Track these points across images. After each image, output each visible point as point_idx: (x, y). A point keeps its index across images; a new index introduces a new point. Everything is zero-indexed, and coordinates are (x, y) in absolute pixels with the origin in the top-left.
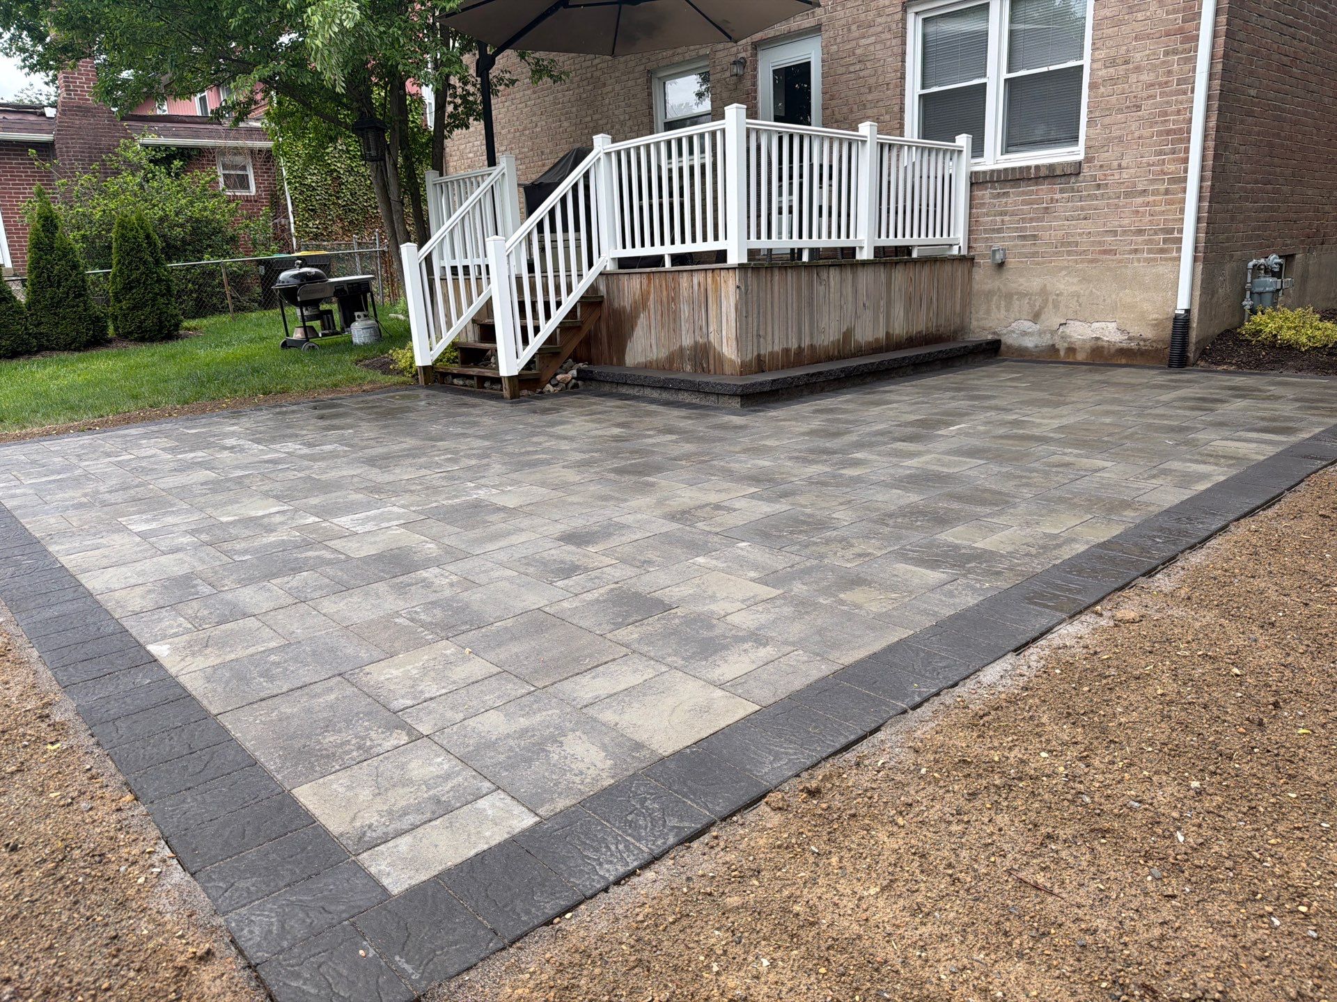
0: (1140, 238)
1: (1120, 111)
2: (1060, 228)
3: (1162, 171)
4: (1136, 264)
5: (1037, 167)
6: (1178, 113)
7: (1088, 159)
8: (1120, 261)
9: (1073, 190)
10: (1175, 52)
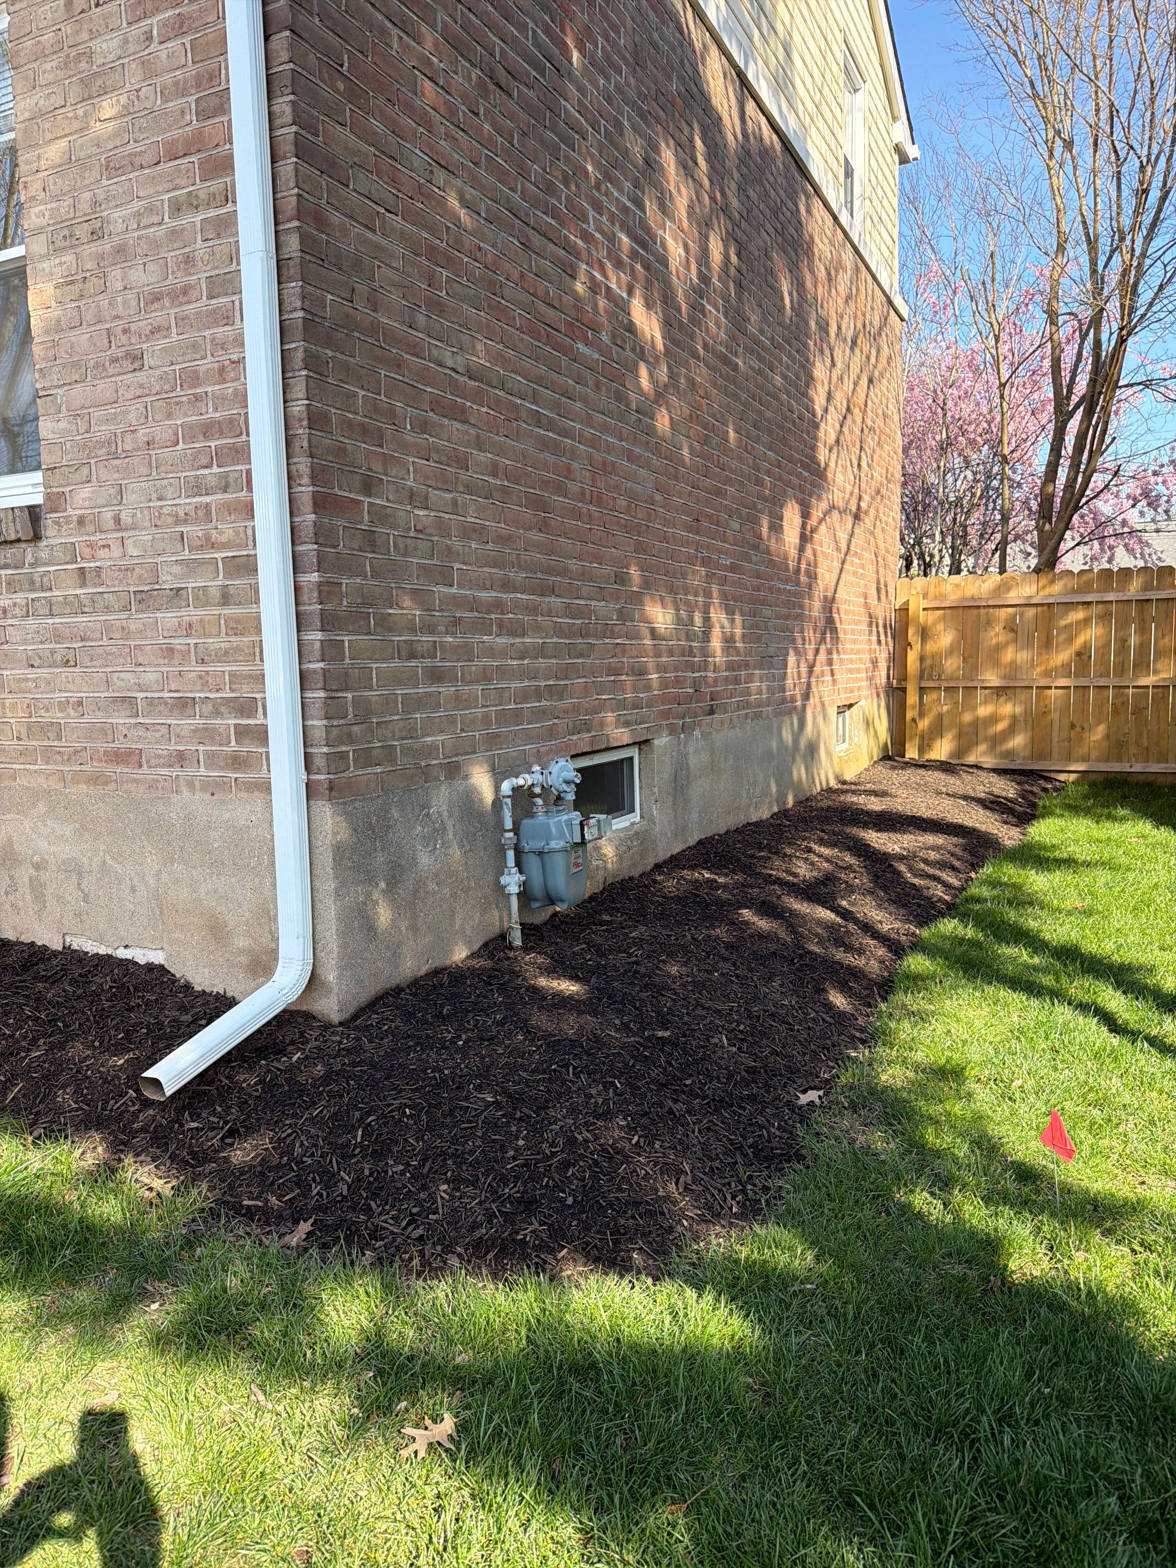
0: (186, 723)
3: (208, 538)
4: (186, 794)
7: (53, 503)
8: (152, 786)
9: (32, 586)
10: (193, 204)
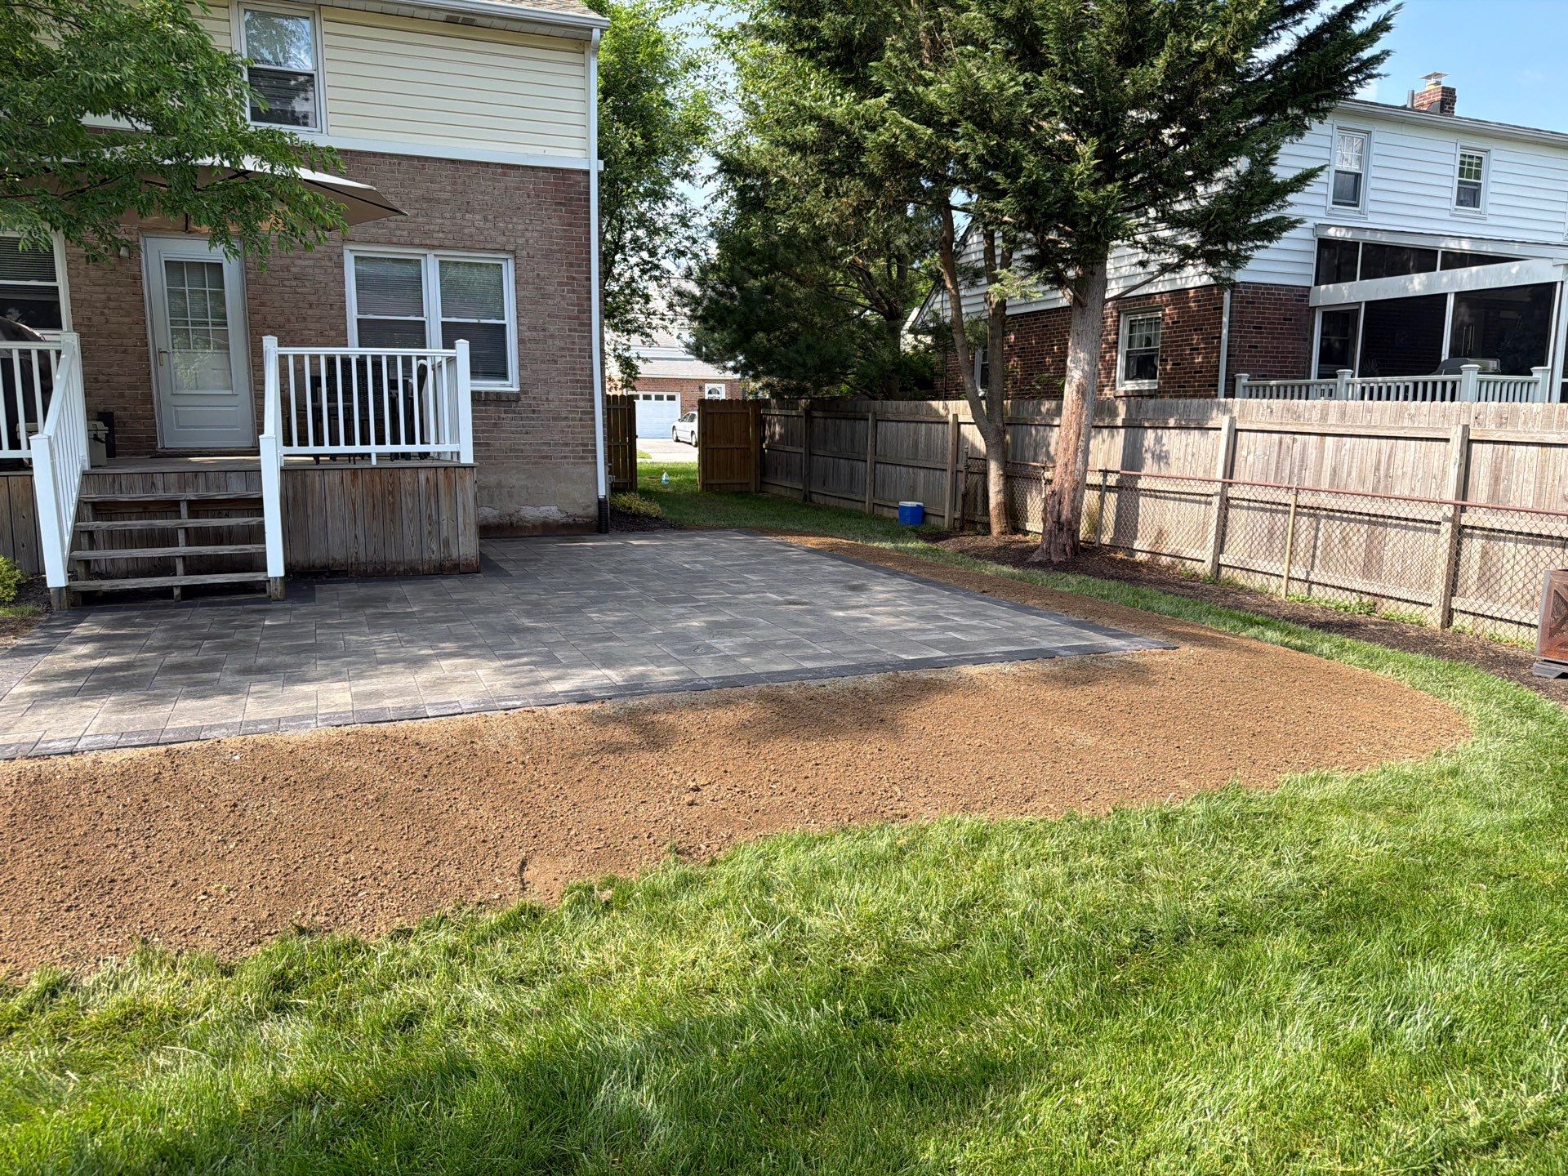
1: (543, 362)
2: (509, 439)
4: (566, 466)
5: (487, 393)
6: (582, 369)
7: (523, 392)
8: (555, 464)
9: (515, 412)
